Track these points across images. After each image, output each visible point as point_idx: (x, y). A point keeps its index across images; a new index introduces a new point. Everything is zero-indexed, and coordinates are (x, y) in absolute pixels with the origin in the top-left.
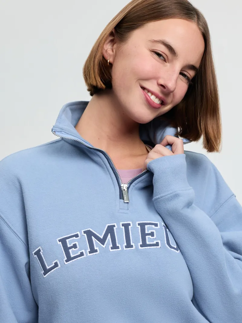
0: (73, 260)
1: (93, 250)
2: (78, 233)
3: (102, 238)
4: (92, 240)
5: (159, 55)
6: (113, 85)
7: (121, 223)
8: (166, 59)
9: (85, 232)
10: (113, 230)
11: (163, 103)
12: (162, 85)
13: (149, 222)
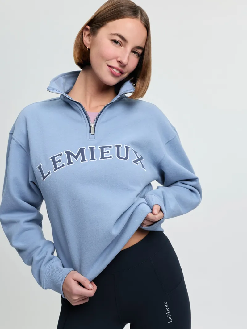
0: (58, 170)
1: (70, 162)
2: (62, 153)
3: (76, 155)
4: (70, 157)
5: (116, 42)
6: (91, 63)
7: (89, 147)
8: (121, 44)
9: (66, 152)
10: (83, 151)
11: (122, 73)
12: (120, 62)
13: (106, 146)
